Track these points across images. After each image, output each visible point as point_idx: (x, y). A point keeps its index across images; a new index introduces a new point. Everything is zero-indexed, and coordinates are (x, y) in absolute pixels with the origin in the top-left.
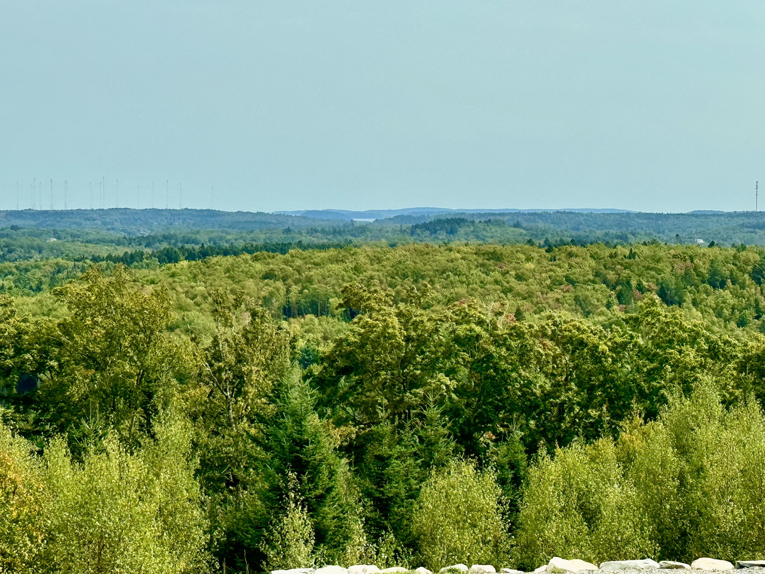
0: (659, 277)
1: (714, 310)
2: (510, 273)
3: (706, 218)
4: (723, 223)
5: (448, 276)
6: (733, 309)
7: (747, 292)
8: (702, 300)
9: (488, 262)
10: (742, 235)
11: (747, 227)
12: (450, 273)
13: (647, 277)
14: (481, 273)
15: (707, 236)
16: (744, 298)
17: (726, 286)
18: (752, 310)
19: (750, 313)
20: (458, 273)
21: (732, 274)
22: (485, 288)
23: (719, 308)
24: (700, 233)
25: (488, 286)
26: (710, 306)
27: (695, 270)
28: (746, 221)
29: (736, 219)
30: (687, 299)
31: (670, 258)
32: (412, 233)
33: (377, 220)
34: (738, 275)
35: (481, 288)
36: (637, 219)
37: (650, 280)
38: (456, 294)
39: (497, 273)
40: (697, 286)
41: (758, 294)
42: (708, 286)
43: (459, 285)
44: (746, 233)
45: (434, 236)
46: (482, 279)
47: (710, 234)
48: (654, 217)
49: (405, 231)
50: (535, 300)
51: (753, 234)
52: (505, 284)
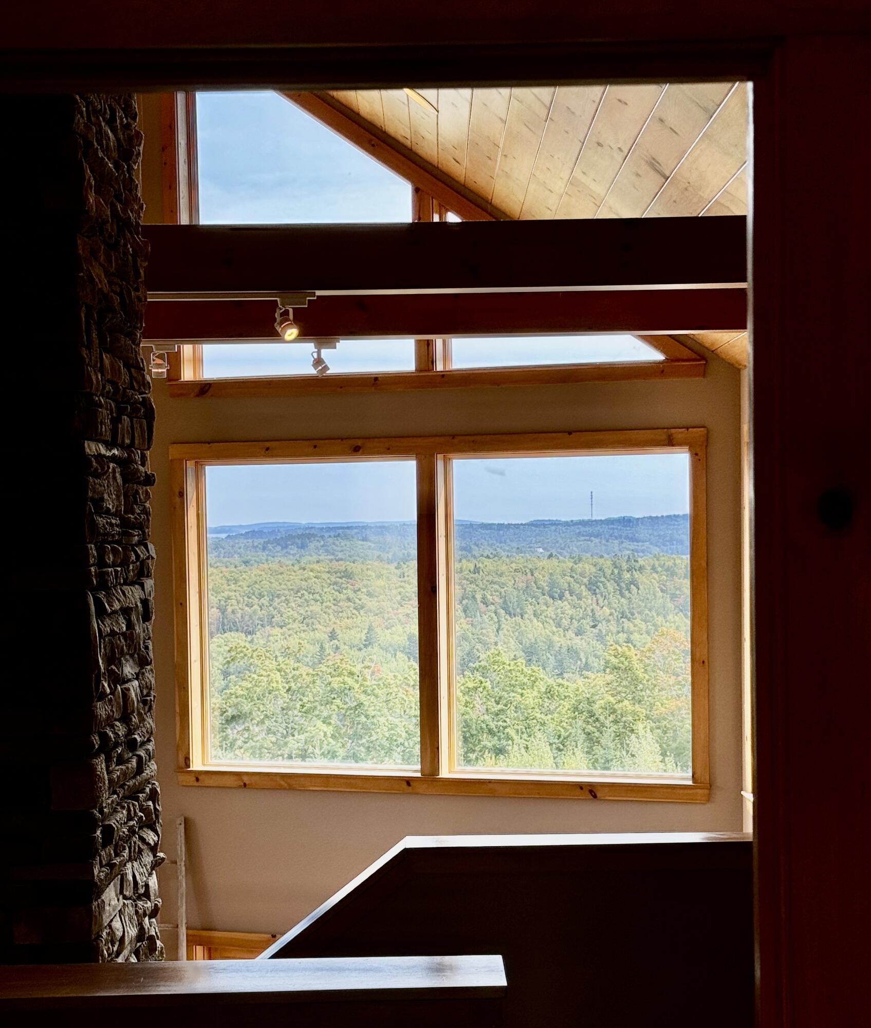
0: (502, 590)
1: (553, 620)
2: (362, 590)
3: (545, 527)
4: (561, 532)
5: (303, 595)
6: (572, 619)
7: (584, 602)
8: (543, 611)
9: (340, 581)
10: (579, 543)
11: (583, 536)
12: (304, 591)
13: (491, 591)
14: (333, 591)
15: (545, 545)
16: (581, 608)
17: (564, 598)
18: (589, 620)
19: (587, 623)
20: (312, 591)
21: (569, 586)
22: (338, 606)
23: (558, 618)
24: (539, 542)
25: (341, 604)
26: (550, 617)
27: (535, 582)
28: (582, 529)
29: (572, 527)
30: (528, 611)
31: (511, 572)
32: (264, 549)
33: (229, 536)
34: (575, 587)
35: (334, 605)
36: (480, 530)
37: (494, 593)
38: (311, 611)
39: (349, 590)
40: (537, 598)
41: (594, 605)
42: (548, 598)
43: (313, 602)
44: (583, 541)
45: (285, 551)
46: (335, 597)
47: (549, 542)
48: (496, 527)
49: (257, 546)
50: (386, 616)
51: (589, 542)
52: (357, 601)
